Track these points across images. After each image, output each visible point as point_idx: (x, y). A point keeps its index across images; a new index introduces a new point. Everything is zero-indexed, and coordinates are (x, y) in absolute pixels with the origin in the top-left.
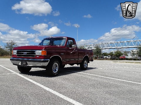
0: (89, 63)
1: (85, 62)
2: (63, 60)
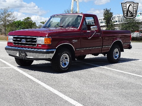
0: (123, 51)
2: (75, 50)
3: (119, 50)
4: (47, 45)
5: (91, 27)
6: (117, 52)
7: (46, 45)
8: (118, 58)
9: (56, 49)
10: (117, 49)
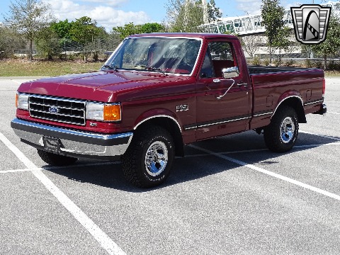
0: (305, 121)
1: (288, 120)
2: (184, 130)
3: (293, 120)
4: (110, 122)
5: (224, 70)
6: (289, 126)
7: (108, 122)
8: (293, 139)
9: (133, 131)
10: (290, 118)
